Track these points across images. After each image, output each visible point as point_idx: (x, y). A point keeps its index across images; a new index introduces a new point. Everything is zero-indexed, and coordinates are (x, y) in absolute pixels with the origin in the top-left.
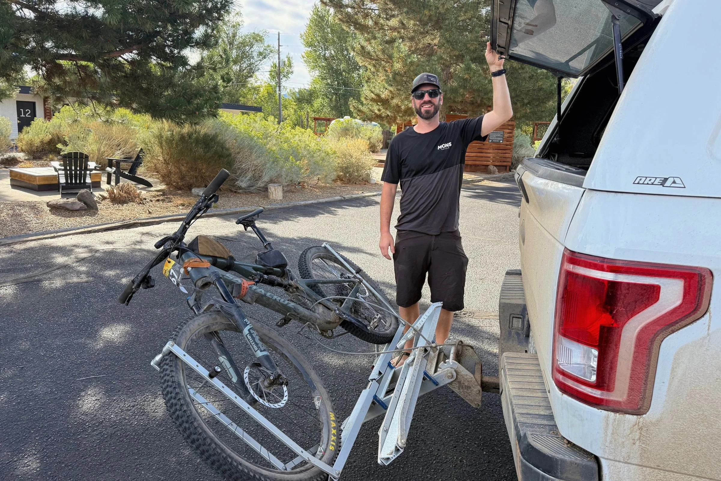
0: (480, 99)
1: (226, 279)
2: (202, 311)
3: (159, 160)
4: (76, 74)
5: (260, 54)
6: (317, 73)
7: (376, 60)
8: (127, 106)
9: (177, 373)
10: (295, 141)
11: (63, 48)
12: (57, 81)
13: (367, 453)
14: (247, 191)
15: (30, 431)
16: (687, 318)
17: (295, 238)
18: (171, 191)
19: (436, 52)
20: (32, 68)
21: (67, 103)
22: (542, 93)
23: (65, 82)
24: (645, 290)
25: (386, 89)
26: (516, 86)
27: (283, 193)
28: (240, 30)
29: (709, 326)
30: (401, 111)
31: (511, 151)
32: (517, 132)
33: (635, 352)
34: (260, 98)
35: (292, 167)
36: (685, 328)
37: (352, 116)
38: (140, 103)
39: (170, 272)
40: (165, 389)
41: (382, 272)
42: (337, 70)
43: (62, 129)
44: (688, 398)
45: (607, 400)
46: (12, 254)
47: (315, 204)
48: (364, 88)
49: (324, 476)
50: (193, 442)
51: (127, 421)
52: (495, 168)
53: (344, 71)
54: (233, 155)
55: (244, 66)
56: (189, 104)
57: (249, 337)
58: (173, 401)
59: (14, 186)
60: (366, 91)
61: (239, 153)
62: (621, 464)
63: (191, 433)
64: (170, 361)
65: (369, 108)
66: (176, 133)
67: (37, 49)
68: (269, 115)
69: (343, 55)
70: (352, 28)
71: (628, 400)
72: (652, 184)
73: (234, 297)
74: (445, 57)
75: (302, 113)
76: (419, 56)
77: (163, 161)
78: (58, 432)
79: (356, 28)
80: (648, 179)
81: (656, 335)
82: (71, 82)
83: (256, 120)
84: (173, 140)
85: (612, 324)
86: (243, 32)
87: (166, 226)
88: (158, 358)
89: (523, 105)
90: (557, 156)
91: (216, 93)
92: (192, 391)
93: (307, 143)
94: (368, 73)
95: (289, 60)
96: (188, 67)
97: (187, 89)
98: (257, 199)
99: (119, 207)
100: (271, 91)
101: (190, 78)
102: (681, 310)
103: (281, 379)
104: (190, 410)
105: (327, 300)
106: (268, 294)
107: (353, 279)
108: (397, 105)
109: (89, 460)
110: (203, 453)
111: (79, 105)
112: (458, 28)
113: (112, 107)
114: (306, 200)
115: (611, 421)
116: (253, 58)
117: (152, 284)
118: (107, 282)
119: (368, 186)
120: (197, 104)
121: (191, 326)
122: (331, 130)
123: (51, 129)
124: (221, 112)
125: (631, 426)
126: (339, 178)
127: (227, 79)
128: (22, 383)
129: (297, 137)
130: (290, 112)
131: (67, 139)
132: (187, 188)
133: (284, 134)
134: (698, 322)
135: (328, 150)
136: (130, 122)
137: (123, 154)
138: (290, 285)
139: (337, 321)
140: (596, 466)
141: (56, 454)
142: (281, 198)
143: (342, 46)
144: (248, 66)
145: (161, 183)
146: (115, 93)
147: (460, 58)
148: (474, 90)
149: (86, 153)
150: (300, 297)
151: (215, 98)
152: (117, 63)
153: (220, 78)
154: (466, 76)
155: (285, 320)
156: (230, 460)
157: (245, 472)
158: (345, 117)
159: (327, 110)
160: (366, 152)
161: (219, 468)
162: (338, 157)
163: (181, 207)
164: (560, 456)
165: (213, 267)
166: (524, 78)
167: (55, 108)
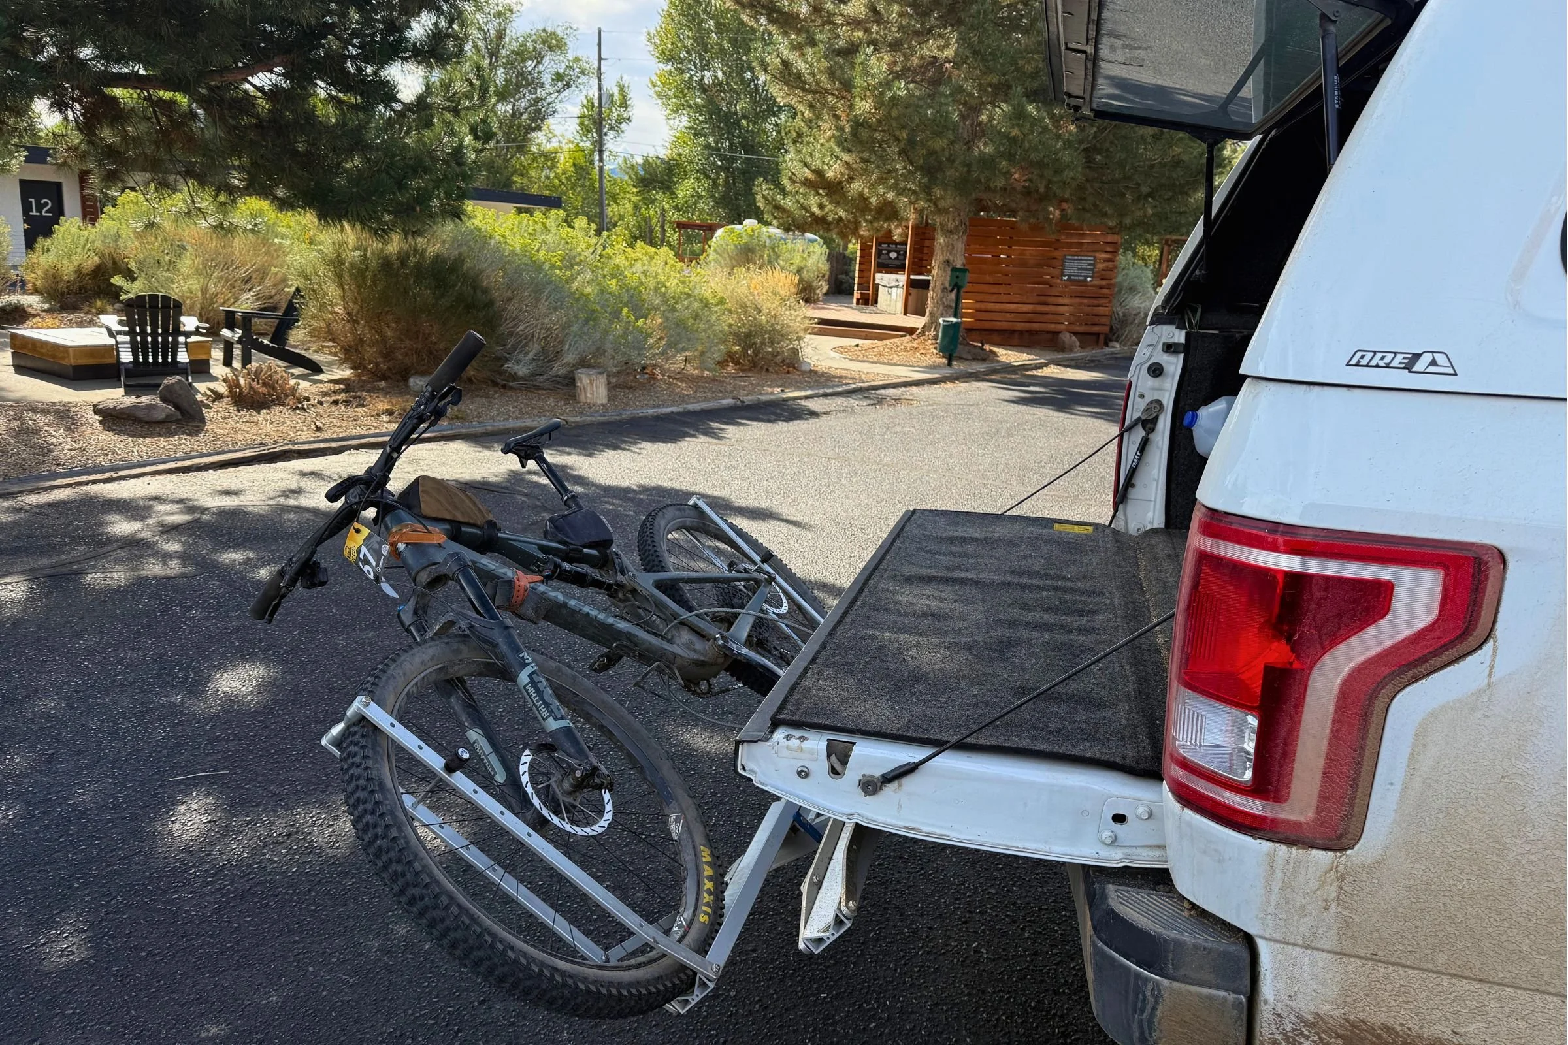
0: (1044, 183)
1: (480, 569)
2: (430, 634)
3: (337, 313)
4: (149, 119)
5: (558, 77)
6: (683, 121)
7: (815, 92)
8: (265, 192)
9: (376, 762)
10: (634, 274)
11: (118, 61)
12: (108, 135)
13: (782, 933)
14: (530, 385)
15: (72, 885)
16: (1447, 650)
17: (635, 487)
18: (364, 381)
19: (949, 77)
20: (52, 106)
21: (131, 184)
22: (1180, 172)
23: (125, 137)
24: (1361, 590)
25: (837, 158)
26: (1123, 156)
27: (609, 390)
28: (513, 24)
29: (1492, 667)
30: (871, 210)
31: (1110, 302)
32: (1123, 259)
33: (1334, 721)
34: (557, 176)
35: (626, 332)
36: (1442, 672)
37: (761, 221)
38: (290, 187)
39: (359, 552)
40: (352, 793)
41: (820, 562)
42: (729, 115)
43: (121, 242)
44: (1440, 816)
45: (1273, 821)
46: (22, 516)
47: (678, 414)
48: (789, 157)
49: (686, 974)
50: (412, 901)
51: (275, 865)
52: (1074, 338)
53: (744, 117)
54: (498, 304)
55: (523, 103)
56: (400, 189)
57: (531, 691)
58: (369, 818)
59: (20, 369)
60: (791, 163)
61: (510, 300)
62: (1298, 949)
63: (407, 885)
64: (363, 736)
65: (798, 202)
66: (373, 253)
67: (61, 61)
68: (577, 214)
69: (743, 80)
70: (763, 20)
71: (1316, 819)
72: (1387, 366)
73: (498, 608)
74: (968, 86)
75: (652, 212)
76: (912, 85)
77: (345, 316)
78: (132, 886)
79: (771, 21)
80: (1379, 355)
81: (1380, 685)
82: (139, 138)
83: (548, 225)
84: (367, 268)
85: (1291, 664)
86: (520, 29)
87: (353, 459)
88: (336, 730)
89: (1139, 198)
90: (1200, 310)
91: (459, 164)
92: (408, 800)
93: (662, 278)
94: (799, 122)
95: (622, 89)
96: (398, 107)
97: (395, 155)
98: (551, 402)
99: (251, 415)
100: (582, 162)
101: (401, 130)
102: (1435, 634)
103: (599, 776)
104: (405, 837)
105: (697, 615)
106: (572, 603)
107: (756, 575)
108: (861, 195)
109: (198, 943)
110: (432, 925)
111: (156, 190)
112: (998, 23)
113: (230, 193)
114: (658, 406)
115: (1279, 862)
116: (542, 86)
117: (322, 578)
118: (227, 575)
119: (795, 376)
120: (418, 189)
121: (407, 666)
122: (715, 251)
123: (98, 244)
124: (470, 208)
125: (1320, 872)
126: (731, 357)
127: (483, 134)
128: (51, 786)
129: (638, 265)
130: (623, 209)
131: (133, 265)
132: (398, 377)
133: (609, 257)
134: (1469, 659)
135: (708, 294)
136: (270, 228)
137: (257, 300)
138: (620, 586)
139: (720, 660)
140: (1245, 955)
141: (127, 932)
142: (605, 401)
143: (741, 60)
144: (531, 105)
145: (341, 364)
146: (237, 163)
147: (1001, 91)
148: (1032, 164)
149: (176, 297)
150: (641, 611)
151: (458, 175)
152: (240, 96)
153: (467, 131)
154: (1015, 132)
155: (609, 659)
156: (489, 939)
157: (521, 964)
158: (747, 222)
159: (706, 205)
160: (792, 301)
161: (466, 956)
162: (730, 311)
163: (385, 418)
164: (1173, 934)
165: (452, 543)
166: (1142, 136)
167: (106, 195)
